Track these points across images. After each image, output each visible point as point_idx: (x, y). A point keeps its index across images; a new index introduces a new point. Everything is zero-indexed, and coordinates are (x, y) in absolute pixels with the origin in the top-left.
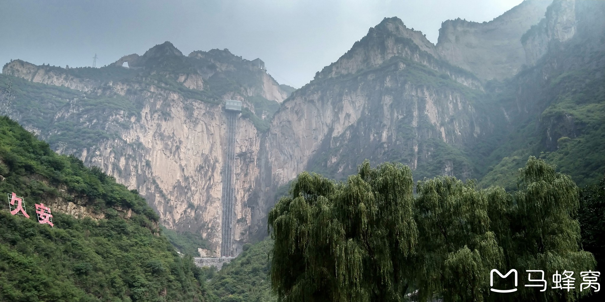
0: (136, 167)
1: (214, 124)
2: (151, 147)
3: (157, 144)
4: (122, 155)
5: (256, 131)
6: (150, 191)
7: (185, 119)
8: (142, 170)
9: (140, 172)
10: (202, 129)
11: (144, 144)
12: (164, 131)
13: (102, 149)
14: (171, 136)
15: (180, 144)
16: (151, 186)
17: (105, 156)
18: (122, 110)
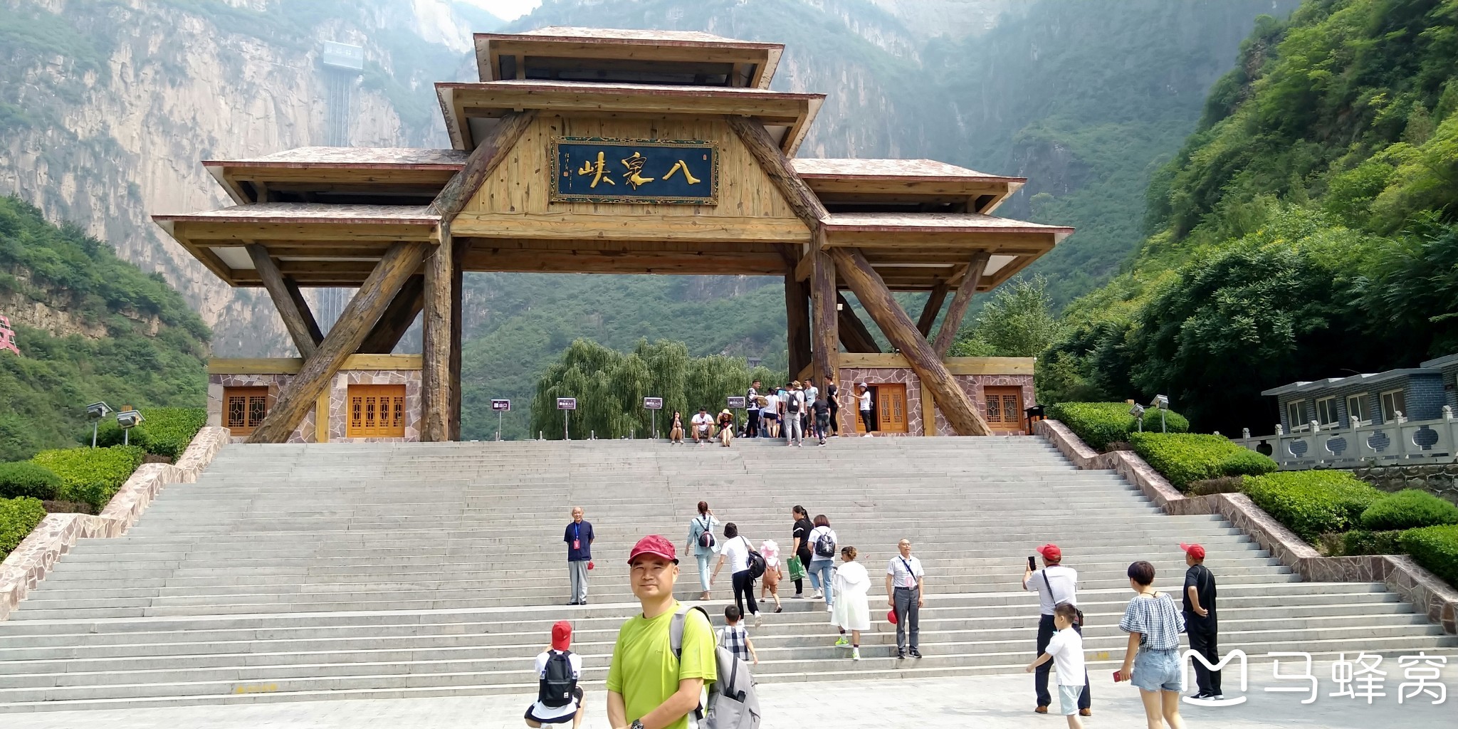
0: (103, 199)
1: (294, 99)
2: (139, 152)
3: (153, 143)
4: (66, 168)
5: (397, 123)
6: (141, 259)
7: (222, 83)
8: (118, 206)
9: (113, 210)
10: (266, 111)
11: (120, 142)
12: (171, 112)
13: (13, 150)
14: (190, 125)
15: (212, 145)
16: (143, 247)
17: (23, 171)
18: (58, 53)
